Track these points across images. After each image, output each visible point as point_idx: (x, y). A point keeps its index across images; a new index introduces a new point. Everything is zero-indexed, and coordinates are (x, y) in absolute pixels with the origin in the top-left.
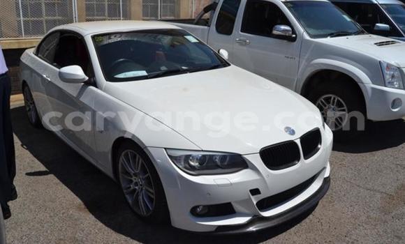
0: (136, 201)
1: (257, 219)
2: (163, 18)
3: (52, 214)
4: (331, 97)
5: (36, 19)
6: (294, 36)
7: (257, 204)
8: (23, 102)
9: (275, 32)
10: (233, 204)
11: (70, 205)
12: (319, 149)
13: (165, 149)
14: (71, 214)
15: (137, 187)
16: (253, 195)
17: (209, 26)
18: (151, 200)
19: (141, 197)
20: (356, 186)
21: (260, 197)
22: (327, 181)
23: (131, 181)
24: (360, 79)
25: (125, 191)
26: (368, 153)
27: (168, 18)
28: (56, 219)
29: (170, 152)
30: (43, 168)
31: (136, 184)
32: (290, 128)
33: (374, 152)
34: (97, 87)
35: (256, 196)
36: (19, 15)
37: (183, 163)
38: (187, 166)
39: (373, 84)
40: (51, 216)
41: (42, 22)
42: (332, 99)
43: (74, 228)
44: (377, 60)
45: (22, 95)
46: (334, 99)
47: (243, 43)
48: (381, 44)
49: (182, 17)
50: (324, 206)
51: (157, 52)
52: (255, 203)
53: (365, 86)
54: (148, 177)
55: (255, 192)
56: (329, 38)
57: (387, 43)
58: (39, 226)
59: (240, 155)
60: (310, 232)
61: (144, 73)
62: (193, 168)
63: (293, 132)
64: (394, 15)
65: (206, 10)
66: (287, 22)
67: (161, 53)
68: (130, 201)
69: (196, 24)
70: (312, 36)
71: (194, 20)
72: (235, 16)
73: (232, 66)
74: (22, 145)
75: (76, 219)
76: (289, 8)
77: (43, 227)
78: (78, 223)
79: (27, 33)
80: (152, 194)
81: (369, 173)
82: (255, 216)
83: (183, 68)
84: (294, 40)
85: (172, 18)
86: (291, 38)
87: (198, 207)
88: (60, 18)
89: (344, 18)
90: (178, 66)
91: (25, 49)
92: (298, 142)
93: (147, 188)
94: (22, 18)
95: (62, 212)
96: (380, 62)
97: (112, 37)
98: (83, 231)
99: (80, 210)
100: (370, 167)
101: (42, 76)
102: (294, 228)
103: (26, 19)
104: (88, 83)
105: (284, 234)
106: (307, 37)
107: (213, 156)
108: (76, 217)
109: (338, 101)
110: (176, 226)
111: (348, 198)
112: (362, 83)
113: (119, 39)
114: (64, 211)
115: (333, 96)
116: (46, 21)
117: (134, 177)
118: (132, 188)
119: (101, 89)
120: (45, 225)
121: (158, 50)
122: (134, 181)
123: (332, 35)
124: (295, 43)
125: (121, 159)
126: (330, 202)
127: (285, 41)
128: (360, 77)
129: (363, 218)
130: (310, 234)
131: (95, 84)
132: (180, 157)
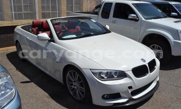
0: (75, 93)
1: (131, 100)
2: (75, 11)
3: (36, 100)
4: (155, 46)
5: (19, 12)
6: (138, 19)
7: (131, 93)
8: (16, 49)
9: (129, 17)
10: (120, 93)
11: (44, 96)
12: (155, 68)
13: (90, 69)
14: (45, 100)
15: (75, 87)
16: (129, 89)
17: (98, 15)
18: (83, 93)
19: (77, 92)
20: (169, 85)
21: (132, 90)
22: (158, 82)
23: (73, 84)
24: (168, 37)
25: (69, 89)
26: (172, 70)
27: (78, 11)
28: (38, 102)
29: (92, 71)
30: (28, 80)
31: (75, 86)
32: (143, 59)
33: (175, 70)
34: (54, 42)
35: (131, 89)
36: (12, 11)
37: (98, 76)
38: (100, 77)
39: (174, 39)
40: (36, 101)
41: (22, 14)
42: (156, 46)
43: (47, 106)
44: (176, 29)
45: (15, 46)
46: (157, 46)
47: (114, 22)
48: (176, 22)
49: (84, 11)
50: (157, 94)
51: (76, 27)
52: (130, 93)
53: (170, 40)
54: (82, 82)
55: (130, 88)
56: (153, 19)
57: (179, 21)
58: (31, 105)
59: (124, 71)
60: (153, 105)
61: (75, 36)
62: (103, 78)
63: (145, 61)
64: (179, 9)
65: (96, 8)
66: (134, 13)
67: (79, 27)
68: (72, 94)
69: (92, 14)
70: (145, 19)
71: (91, 12)
72: (110, 12)
73: (112, 33)
74: (17, 69)
75: (47, 102)
76: (135, 6)
77: (33, 106)
78: (49, 104)
79: (16, 19)
80: (83, 90)
81: (174, 79)
82: (130, 98)
83: (92, 33)
84: (138, 20)
85: (79, 11)
86: (136, 20)
87: (105, 95)
88: (30, 12)
89: (158, 11)
90: (89, 33)
91: (16, 26)
92: (147, 65)
93: (81, 87)
94: (13, 12)
95: (41, 99)
96: (177, 30)
97: (57, 20)
98: (52, 107)
99: (49, 98)
100: (174, 76)
101: (27, 38)
102: (145, 104)
103: (15, 12)
104: (50, 41)
105: (142, 106)
106: (144, 19)
107: (111, 72)
108: (48, 101)
109: (158, 47)
110: (95, 104)
111: (167, 90)
112: (169, 39)
113: (59, 21)
114: (41, 98)
115: (156, 45)
116: (24, 13)
117: (74, 83)
118: (73, 88)
119: (57, 43)
120: (34, 105)
121: (77, 26)
122: (74, 84)
123: (154, 18)
124: (138, 22)
125: (67, 74)
126: (160, 92)
127: (134, 21)
128: (169, 37)
129: (175, 99)
130: (153, 106)
131: (54, 41)
132: (97, 73)
